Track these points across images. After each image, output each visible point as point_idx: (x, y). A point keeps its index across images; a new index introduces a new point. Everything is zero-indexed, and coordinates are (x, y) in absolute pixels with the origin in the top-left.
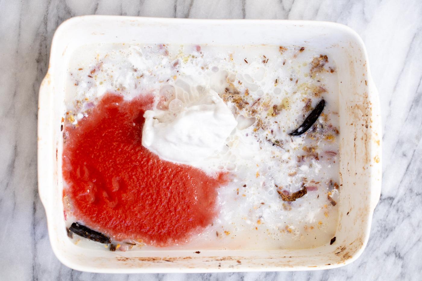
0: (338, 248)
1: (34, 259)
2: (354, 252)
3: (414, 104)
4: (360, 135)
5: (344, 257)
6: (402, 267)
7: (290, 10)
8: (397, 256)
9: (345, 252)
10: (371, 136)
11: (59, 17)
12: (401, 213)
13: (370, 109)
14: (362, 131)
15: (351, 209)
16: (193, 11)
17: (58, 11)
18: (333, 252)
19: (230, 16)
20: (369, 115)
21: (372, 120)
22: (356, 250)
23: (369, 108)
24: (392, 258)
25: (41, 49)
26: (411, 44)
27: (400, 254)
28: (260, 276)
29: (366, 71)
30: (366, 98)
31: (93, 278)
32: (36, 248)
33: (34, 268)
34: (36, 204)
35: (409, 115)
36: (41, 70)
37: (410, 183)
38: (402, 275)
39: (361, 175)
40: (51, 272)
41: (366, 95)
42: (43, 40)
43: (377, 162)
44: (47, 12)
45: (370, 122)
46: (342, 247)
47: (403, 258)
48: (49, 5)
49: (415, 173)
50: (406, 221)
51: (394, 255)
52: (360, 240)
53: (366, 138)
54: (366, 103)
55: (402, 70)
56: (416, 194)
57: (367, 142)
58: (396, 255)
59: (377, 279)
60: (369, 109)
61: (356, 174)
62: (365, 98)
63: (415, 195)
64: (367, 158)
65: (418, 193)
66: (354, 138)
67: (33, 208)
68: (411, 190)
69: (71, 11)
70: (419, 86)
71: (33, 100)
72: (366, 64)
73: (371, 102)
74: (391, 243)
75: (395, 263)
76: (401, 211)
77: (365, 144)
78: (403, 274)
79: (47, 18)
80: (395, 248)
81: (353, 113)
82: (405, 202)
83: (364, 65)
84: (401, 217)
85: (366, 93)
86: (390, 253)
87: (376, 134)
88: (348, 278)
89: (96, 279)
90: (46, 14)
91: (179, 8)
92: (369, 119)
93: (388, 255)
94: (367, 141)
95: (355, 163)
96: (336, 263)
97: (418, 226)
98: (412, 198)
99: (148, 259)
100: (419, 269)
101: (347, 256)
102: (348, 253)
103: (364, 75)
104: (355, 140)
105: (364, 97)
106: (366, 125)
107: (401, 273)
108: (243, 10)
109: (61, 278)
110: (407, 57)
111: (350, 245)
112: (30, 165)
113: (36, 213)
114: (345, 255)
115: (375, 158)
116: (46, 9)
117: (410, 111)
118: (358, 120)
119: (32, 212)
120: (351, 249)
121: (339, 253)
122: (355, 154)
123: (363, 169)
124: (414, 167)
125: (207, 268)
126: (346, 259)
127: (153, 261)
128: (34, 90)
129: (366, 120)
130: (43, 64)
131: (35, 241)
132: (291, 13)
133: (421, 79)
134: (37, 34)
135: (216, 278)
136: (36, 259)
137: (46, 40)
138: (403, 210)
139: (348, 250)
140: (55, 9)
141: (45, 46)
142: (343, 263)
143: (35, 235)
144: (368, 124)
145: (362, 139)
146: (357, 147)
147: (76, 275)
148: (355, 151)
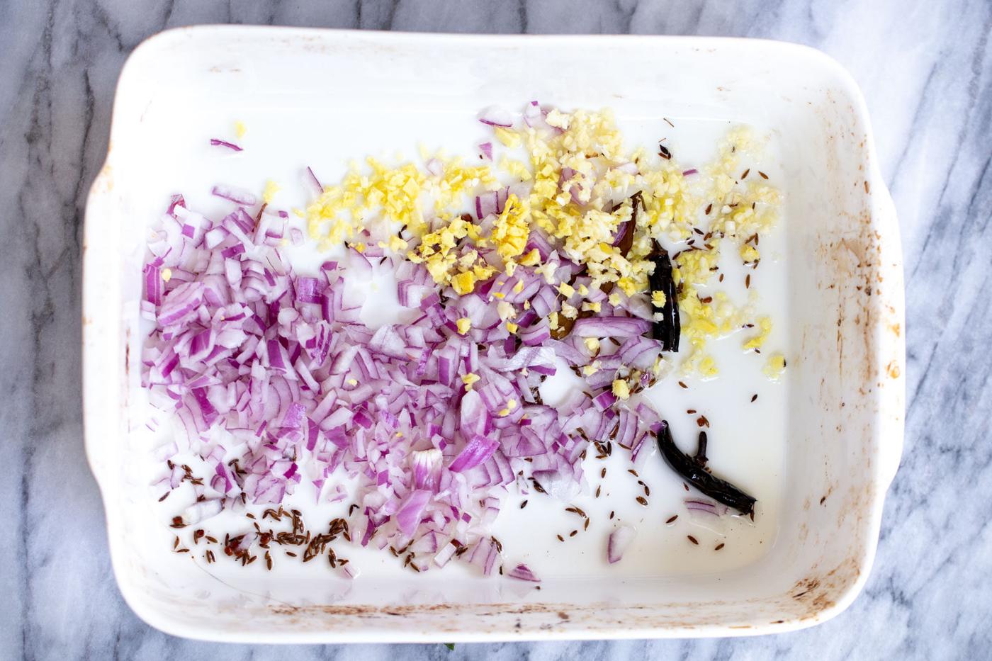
0: (801, 583)
1: (25, 614)
2: (840, 592)
3: (932, 233)
4: (852, 310)
5: (815, 604)
6: (908, 626)
7: (633, 11)
8: (897, 599)
9: (816, 593)
10: (878, 313)
11: (79, 33)
12: (905, 496)
13: (877, 251)
14: (858, 302)
15: (830, 491)
16: (401, 14)
17: (76, 18)
18: (789, 592)
19: (490, 26)
20: (874, 264)
21: (881, 276)
22: (844, 587)
23: (873, 247)
24: (885, 604)
25: (36, 111)
26: (925, 88)
27: (904, 594)
28: (568, 649)
29: (867, 158)
30: (867, 222)
32: (29, 588)
33: (24, 636)
34: (30, 484)
35: (920, 259)
36: (39, 161)
37: (926, 424)
38: (909, 645)
39: (854, 407)
40: (66, 645)
41: (866, 216)
42: (42, 88)
43: (894, 376)
44: (52, 21)
45: (876, 281)
46: (811, 581)
47: (911, 603)
48: (55, 5)
49: (938, 398)
50: (918, 515)
51: (889, 597)
52: (854, 564)
53: (868, 319)
54: (867, 234)
55: (905, 153)
56: (941, 448)
57: (870, 330)
58: (894, 597)
59: (848, 654)
60: (874, 251)
61: (843, 405)
62: (865, 224)
63: (939, 451)
64: (869, 367)
65: (944, 448)
66: (837, 320)
67: (21, 492)
68: (928, 441)
69: (107, 18)
70: (944, 190)
71: (19, 233)
72: (865, 141)
73: (879, 233)
74: (882, 567)
75: (890, 617)
76: (905, 491)
77: (865, 333)
78: (911, 642)
79: (50, 35)
80: (891, 579)
81: (835, 259)
82: (913, 468)
83: (862, 145)
84: (905, 506)
85: (865, 211)
86: (879, 593)
87: (892, 308)
88: (778, 652)
90: (48, 26)
91: (366, 8)
92: (874, 275)
93: (874, 598)
94: (868, 328)
95: (841, 379)
96: (797, 618)
97: (946, 526)
98: (932, 458)
99: (345, 609)
100: (949, 630)
101: (823, 603)
102: (823, 596)
103: (860, 168)
104: (839, 325)
105: (861, 221)
106: (867, 289)
107: (906, 640)
108: (520, 13)
110: (916, 119)
111: (829, 575)
112: (13, 387)
113: (28, 505)
114: (817, 599)
115: (889, 366)
116: (49, 13)
117: (924, 249)
118: (846, 275)
119: (18, 502)
120: (832, 586)
121: (802, 594)
122: (841, 357)
123: (860, 394)
124: (936, 385)
125: (489, 632)
126: (819, 609)
127: (357, 615)
128: (22, 208)
129: (866, 275)
130: (41, 146)
131: (27, 571)
132: (637, 18)
133: (949, 174)
134: (28, 75)
135: (463, 655)
136: (30, 613)
137: (48, 88)
138: (908, 488)
139: (824, 587)
140: (71, 12)
141: (46, 102)
142: (812, 617)
143: (27, 556)
144: (871, 285)
145: (858, 322)
146: (844, 340)
147: (126, 654)
148: (841, 352)
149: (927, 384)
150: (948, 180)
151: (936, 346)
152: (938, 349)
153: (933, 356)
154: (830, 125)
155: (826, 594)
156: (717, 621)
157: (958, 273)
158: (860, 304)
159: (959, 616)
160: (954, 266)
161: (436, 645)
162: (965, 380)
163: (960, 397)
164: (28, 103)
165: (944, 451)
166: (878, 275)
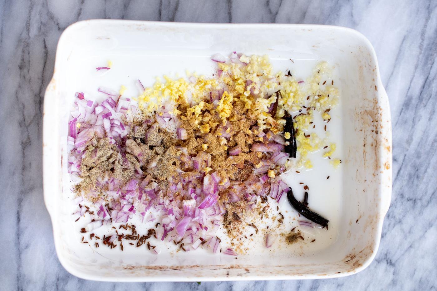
0: (348, 256)
1: (18, 269)
2: (365, 260)
3: (404, 107)
4: (370, 140)
5: (354, 265)
6: (394, 274)
7: (277, 13)
8: (389, 263)
9: (354, 260)
10: (381, 141)
11: (41, 23)
12: (392, 219)
13: (380, 115)
14: (372, 137)
15: (360, 217)
16: (178, 15)
17: (40, 16)
18: (343, 260)
19: (215, 20)
20: (379, 121)
22: (366, 258)
23: (379, 113)
24: (384, 265)
25: (23, 56)
26: (401, 46)
27: (392, 261)
28: (249, 284)
29: (376, 76)
31: (79, 288)
32: (20, 258)
33: (18, 279)
34: (21, 214)
35: (399, 119)
36: (24, 77)
37: (401, 189)
38: (394, 283)
39: (371, 181)
40: (36, 283)
41: (376, 101)
42: (25, 46)
43: (388, 168)
44: (30, 18)
45: (380, 128)
46: (352, 255)
47: (395, 264)
48: (31, 11)
49: (406, 178)
50: (398, 227)
51: (386, 262)
52: (371, 248)
53: (376, 144)
54: (376, 108)
55: (392, 74)
56: (407, 199)
58: (387, 262)
59: (368, 286)
61: (366, 180)
62: (375, 104)
64: (377, 165)
66: (363, 145)
67: (17, 218)
68: (402, 196)
69: (53, 16)
70: (409, 89)
71: (16, 108)
73: (381, 108)
74: (383, 249)
75: (386, 270)
76: (392, 217)
77: (375, 150)
78: (395, 281)
79: (29, 24)
80: (386, 255)
81: (362, 119)
83: (374, 70)
84: (392, 224)
85: (375, 98)
86: (381, 260)
87: (386, 140)
88: (338, 286)
89: (82, 289)
90: (28, 20)
91: (163, 12)
92: (379, 125)
93: (379, 262)
94: (376, 148)
95: (365, 169)
96: (346, 271)
97: (410, 232)
98: (404, 203)
99: (154, 267)
100: (411, 276)
101: (357, 265)
102: (357, 261)
103: (373, 80)
104: (364, 147)
105: (374, 103)
106: (376, 131)
107: (392, 280)
108: (229, 14)
109: (46, 288)
110: (397, 59)
111: (360, 253)
112: (13, 173)
113: (20, 223)
114: (355, 263)
115: (385, 164)
116: (28, 14)
117: (400, 115)
118: (367, 125)
119: (16, 222)
120: (361, 257)
121: (349, 261)
122: (365, 160)
123: (373, 176)
124: (405, 172)
125: (216, 277)
126: (355, 267)
127: (160, 270)
128: (17, 97)
129: (375, 126)
130: (25, 71)
131: (19, 251)
132: (278, 16)
133: (411, 82)
134: (20, 40)
135: (205, 287)
136: (21, 269)
137: (28, 46)
138: (394, 216)
139: (358, 258)
140: (38, 14)
141: (27, 52)
142: (353, 271)
143: (19, 245)
144: (378, 129)
145: (372, 145)
146: (366, 153)
147: (61, 286)
148: (365, 158)
149: (402, 172)
150: (410, 85)
151: (405, 155)
152: (406, 157)
153: (404, 160)
154: (360, 62)
155: (359, 261)
156: (312, 272)
157: (415, 125)
159: (415, 270)
160: (413, 122)
161: (193, 282)
162: (417, 170)
163: (416, 177)
164: (20, 52)
165: (409, 200)
166: (381, 126)
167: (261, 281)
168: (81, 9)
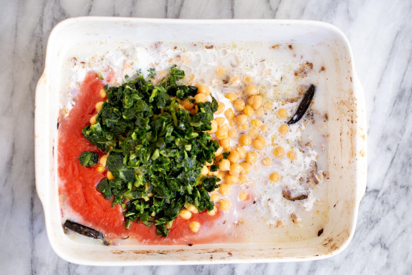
0: (326, 240)
1: (32, 253)
2: (341, 243)
3: (397, 99)
4: (346, 129)
5: (331, 248)
6: (387, 258)
7: (277, 10)
8: (383, 247)
9: (332, 243)
10: (356, 130)
11: (54, 19)
12: (386, 205)
14: (348, 126)
15: (337, 202)
16: (183, 11)
17: (53, 12)
18: (321, 243)
19: (219, 16)
20: (354, 111)
21: (357, 115)
22: (343, 241)
24: (378, 249)
25: (37, 50)
26: (394, 41)
27: (386, 245)
28: (250, 267)
29: (351, 68)
30: (351, 94)
31: (89, 271)
32: (34, 242)
33: (32, 262)
34: (34, 200)
35: (392, 110)
36: (38, 70)
37: (394, 176)
38: (388, 265)
39: (347, 168)
40: (49, 265)
41: (351, 91)
42: (39, 41)
43: (363, 156)
44: (43, 14)
45: (355, 117)
46: (330, 239)
47: (389, 249)
48: (44, 7)
49: (399, 166)
50: (391, 213)
51: (380, 246)
52: (347, 232)
53: (352, 133)
54: (351, 98)
55: (386, 67)
56: (401, 186)
59: (363, 269)
60: (354, 105)
61: (342, 167)
64: (353, 152)
65: (402, 186)
66: (340, 133)
67: (31, 204)
68: (396, 183)
69: (65, 13)
70: (402, 82)
71: (30, 99)
72: (350, 61)
73: (356, 98)
74: (377, 234)
75: (380, 254)
77: (351, 138)
79: (42, 19)
80: (380, 239)
81: (339, 109)
82: (389, 194)
83: (349, 62)
84: (386, 209)
85: (351, 89)
86: (376, 244)
87: (361, 128)
88: (335, 268)
89: (92, 271)
90: (41, 16)
91: (169, 9)
92: (354, 115)
93: (374, 246)
94: (352, 136)
95: (342, 157)
96: (324, 254)
97: (403, 218)
98: (397, 190)
99: (142, 251)
100: (404, 259)
101: (334, 247)
102: (335, 244)
103: (349, 72)
104: (341, 135)
105: (349, 93)
106: (351, 121)
107: (386, 263)
108: (232, 10)
109: (59, 271)
110: (390, 53)
111: (337, 236)
112: (27, 162)
113: (33, 208)
114: (332, 246)
115: (361, 152)
116: (42, 10)
117: (394, 106)
118: (343, 115)
119: (30, 208)
120: (338, 241)
121: (326, 244)
122: (341, 148)
123: (349, 163)
124: (398, 161)
125: (200, 261)
126: (333, 250)
127: (147, 254)
128: (31, 89)
129: (351, 115)
130: (39, 64)
131: (33, 235)
132: (278, 13)
133: (404, 75)
134: (33, 35)
135: (208, 269)
136: (34, 253)
137: (41, 41)
138: (387, 202)
139: (335, 241)
140: (51, 10)
141: (41, 47)
142: (330, 253)
143: (33, 229)
144: (353, 119)
145: (348, 134)
146: (343, 142)
147: (73, 268)
148: (342, 146)
149: (395, 160)
150: (403, 78)
152: (399, 146)
153: (397, 149)
154: (336, 54)
155: (336, 244)
156: (292, 255)
157: (407, 116)
158: (349, 127)
159: (408, 254)
160: (406, 113)
161: (197, 265)
162: (410, 159)
163: (408, 165)
164: (33, 47)
165: (402, 187)
166: (356, 115)
167: (262, 264)
168: (91, 6)
